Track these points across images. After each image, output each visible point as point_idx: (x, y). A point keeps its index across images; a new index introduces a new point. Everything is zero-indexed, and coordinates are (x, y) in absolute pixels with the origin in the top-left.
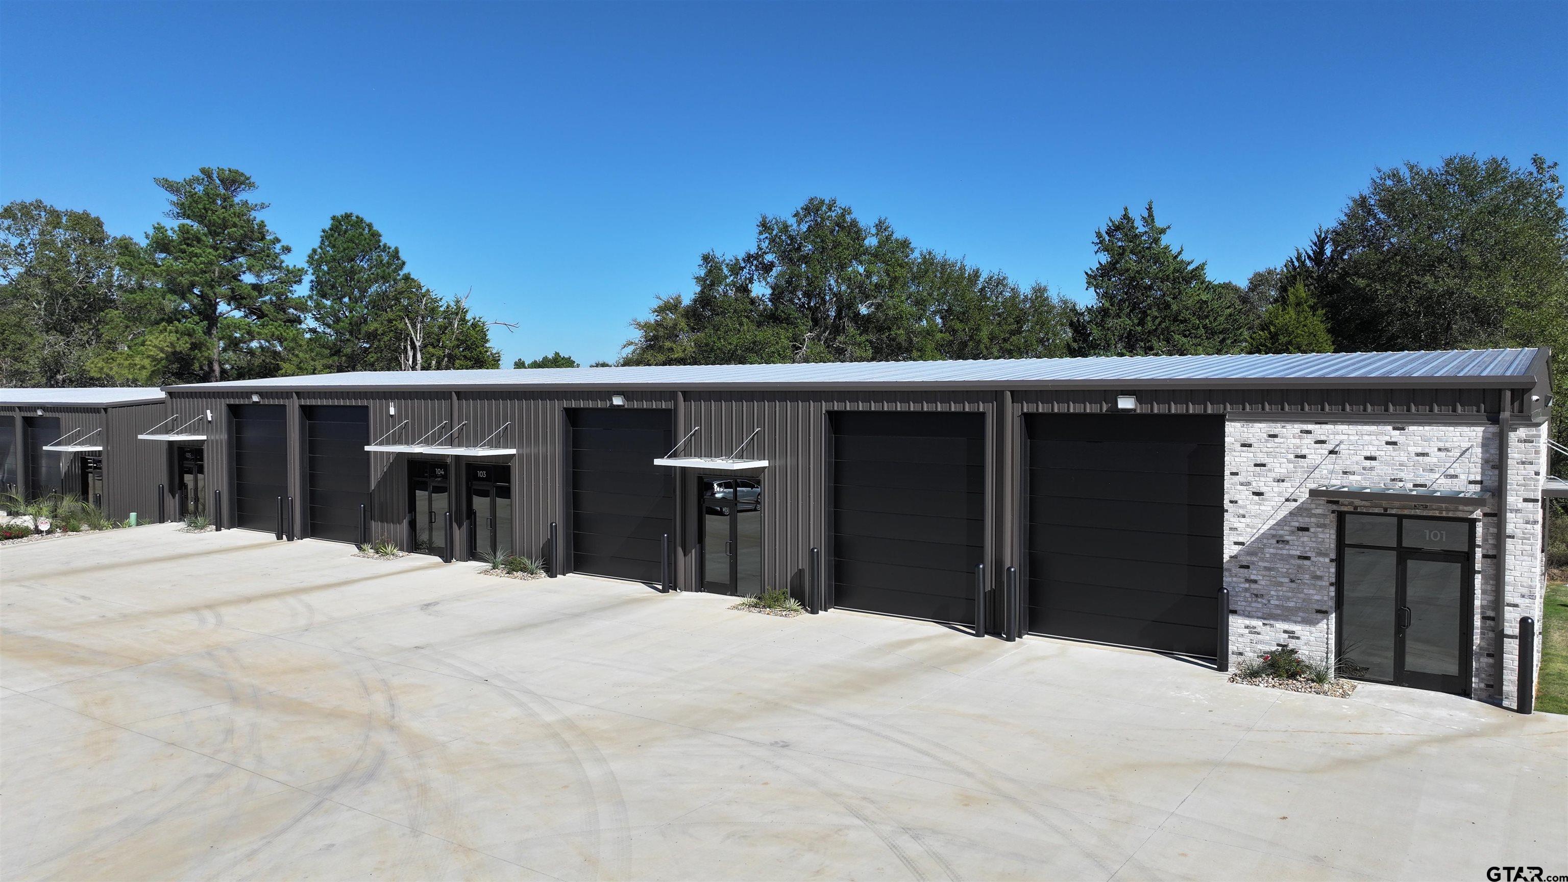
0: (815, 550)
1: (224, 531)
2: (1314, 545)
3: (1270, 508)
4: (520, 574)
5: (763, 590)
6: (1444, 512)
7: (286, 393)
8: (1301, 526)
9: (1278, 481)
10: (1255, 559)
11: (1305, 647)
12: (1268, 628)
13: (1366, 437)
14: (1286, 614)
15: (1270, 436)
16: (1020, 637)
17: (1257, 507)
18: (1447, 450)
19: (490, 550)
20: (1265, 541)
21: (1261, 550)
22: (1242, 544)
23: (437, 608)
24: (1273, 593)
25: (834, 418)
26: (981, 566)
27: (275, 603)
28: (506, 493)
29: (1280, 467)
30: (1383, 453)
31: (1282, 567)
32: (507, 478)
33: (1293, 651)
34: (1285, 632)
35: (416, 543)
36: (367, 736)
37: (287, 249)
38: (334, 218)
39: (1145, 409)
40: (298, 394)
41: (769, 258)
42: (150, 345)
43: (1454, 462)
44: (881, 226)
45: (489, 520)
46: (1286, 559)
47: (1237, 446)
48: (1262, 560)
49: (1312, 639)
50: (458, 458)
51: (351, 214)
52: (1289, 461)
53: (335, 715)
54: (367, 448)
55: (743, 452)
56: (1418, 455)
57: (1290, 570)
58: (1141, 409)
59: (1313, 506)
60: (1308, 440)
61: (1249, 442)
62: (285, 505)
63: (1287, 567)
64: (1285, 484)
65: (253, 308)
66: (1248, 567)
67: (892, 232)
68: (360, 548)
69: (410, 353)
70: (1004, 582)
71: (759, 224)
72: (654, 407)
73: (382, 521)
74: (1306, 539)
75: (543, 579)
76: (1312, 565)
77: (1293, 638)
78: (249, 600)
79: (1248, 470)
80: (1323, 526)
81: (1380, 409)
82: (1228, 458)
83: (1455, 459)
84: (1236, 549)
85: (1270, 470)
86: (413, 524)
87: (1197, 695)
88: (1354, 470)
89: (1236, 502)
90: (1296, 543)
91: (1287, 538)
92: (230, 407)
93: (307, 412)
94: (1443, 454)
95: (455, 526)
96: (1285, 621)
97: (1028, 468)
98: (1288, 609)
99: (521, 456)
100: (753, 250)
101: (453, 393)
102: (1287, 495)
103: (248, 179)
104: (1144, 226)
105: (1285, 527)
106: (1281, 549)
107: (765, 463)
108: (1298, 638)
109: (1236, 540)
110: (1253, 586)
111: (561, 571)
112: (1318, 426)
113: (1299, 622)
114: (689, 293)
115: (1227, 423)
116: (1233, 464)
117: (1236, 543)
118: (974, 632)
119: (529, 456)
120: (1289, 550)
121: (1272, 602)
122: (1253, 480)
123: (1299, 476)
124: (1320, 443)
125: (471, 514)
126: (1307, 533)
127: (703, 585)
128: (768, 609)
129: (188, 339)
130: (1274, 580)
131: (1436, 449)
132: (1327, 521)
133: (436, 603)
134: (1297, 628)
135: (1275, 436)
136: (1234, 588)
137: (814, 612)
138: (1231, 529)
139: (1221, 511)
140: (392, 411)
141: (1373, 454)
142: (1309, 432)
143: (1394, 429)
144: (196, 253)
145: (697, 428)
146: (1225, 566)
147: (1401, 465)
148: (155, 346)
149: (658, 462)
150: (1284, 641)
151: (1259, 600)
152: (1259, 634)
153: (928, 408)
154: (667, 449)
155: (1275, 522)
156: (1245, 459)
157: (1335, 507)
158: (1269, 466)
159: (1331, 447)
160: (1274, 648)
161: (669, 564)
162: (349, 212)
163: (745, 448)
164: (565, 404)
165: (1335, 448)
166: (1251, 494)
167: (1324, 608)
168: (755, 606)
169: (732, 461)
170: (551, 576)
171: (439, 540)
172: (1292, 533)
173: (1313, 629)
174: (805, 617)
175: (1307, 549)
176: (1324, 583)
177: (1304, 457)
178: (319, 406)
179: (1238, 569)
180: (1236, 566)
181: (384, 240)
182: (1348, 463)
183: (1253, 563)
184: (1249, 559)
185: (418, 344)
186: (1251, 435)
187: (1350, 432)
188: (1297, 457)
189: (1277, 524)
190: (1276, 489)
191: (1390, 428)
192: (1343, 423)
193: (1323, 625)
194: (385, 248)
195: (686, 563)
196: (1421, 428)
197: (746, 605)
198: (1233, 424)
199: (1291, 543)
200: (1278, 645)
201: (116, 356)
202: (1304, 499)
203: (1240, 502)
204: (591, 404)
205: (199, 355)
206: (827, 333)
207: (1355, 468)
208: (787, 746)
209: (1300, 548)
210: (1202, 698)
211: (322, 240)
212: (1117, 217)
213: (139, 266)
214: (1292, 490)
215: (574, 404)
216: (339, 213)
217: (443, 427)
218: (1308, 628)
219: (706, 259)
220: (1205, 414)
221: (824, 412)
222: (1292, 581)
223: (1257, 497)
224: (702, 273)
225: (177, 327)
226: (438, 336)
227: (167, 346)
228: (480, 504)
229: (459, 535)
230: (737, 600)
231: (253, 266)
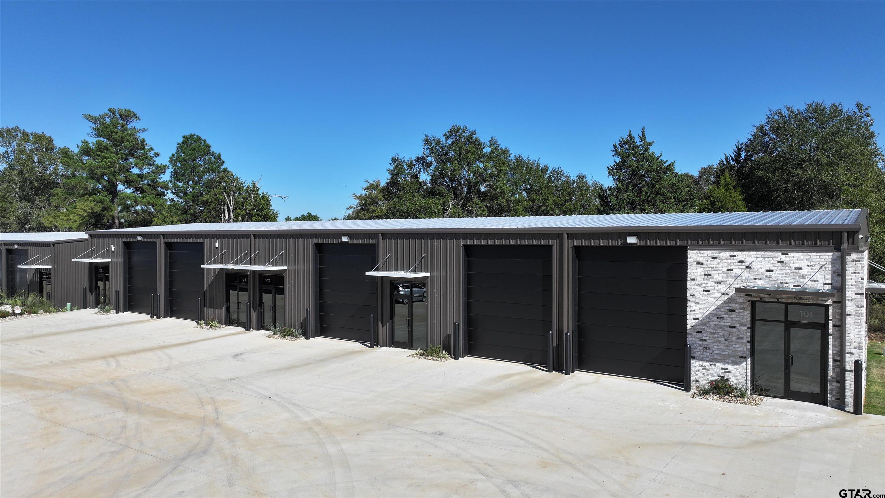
0: (457, 323)
1: (121, 314)
2: (738, 320)
3: (713, 299)
4: (289, 337)
5: (427, 346)
6: (811, 301)
7: (157, 235)
8: (731, 309)
9: (718, 284)
10: (705, 328)
11: (734, 378)
12: (713, 366)
13: (766, 259)
14: (723, 359)
15: (713, 258)
16: (573, 372)
17: (706, 298)
18: (812, 266)
19: (272, 324)
20: (711, 317)
21: (709, 322)
22: (698, 319)
23: (241, 357)
24: (715, 347)
25: (467, 248)
26: (551, 332)
27: (150, 354)
28: (281, 291)
29: (719, 275)
30: (776, 268)
31: (721, 332)
32: (282, 283)
33: (727, 380)
34: (723, 369)
35: (230, 320)
36: (203, 430)
37: (157, 154)
38: (184, 137)
39: (642, 243)
40: (163, 235)
41: (430, 159)
42: (79, 208)
43: (816, 273)
44: (492, 142)
45: (272, 307)
46: (722, 327)
47: (695, 264)
48: (709, 328)
49: (738, 373)
50: (254, 271)
51: (194, 134)
52: (724, 272)
53: (184, 418)
54: (202, 266)
55: (416, 268)
56: (796, 269)
57: (725, 334)
58: (640, 243)
59: (737, 298)
60: (734, 260)
61: (701, 261)
62: (156, 298)
63: (723, 332)
64: (721, 285)
65: (138, 188)
66: (701, 332)
67: (499, 145)
68: (198, 323)
69: (227, 213)
70: (563, 341)
71: (424, 140)
72: (366, 242)
73: (211, 308)
74: (733, 316)
75: (302, 340)
76: (737, 331)
77: (727, 372)
78: (134, 352)
79: (701, 277)
80: (743, 309)
81: (774, 243)
82: (689, 271)
83: (816, 271)
84: (695, 322)
85: (713, 278)
86: (228, 309)
87: (674, 405)
88: (760, 277)
89: (694, 295)
90: (728, 319)
91: (723, 316)
92: (125, 243)
93: (169, 246)
94: (810, 268)
95: (252, 310)
96: (722, 362)
97: (577, 276)
98: (724, 356)
99: (290, 270)
100: (421, 155)
101: (252, 235)
102: (723, 292)
103: (135, 115)
104: (640, 141)
105: (722, 310)
106: (720, 322)
107: (428, 274)
108: (730, 372)
109: (694, 317)
110: (704, 343)
111: (313, 336)
112: (740, 253)
113: (730, 363)
114: (384, 179)
115: (688, 251)
116: (692, 274)
117: (694, 319)
118: (547, 370)
119: (294, 271)
120: (724, 322)
121: (715, 352)
122: (703, 283)
123: (729, 281)
124: (741, 262)
125: (261, 303)
126: (734, 313)
127: (393, 343)
128: (430, 357)
129: (101, 205)
130: (716, 339)
131: (806, 265)
132: (746, 306)
133: (241, 354)
134: (729, 367)
135: (716, 258)
136: (693, 344)
137: (456, 358)
138: (691, 311)
139: (686, 300)
140: (217, 245)
141: (771, 268)
142: (734, 256)
143: (782, 254)
144: (106, 157)
145: (390, 254)
146: (688, 332)
147: (786, 274)
148: (82, 209)
149: (368, 273)
150: (722, 374)
151: (708, 351)
152: (708, 370)
153: (520, 243)
154: (373, 266)
155: (716, 307)
156: (699, 271)
157: (750, 298)
158: (712, 275)
159: (747, 264)
160: (716, 378)
161: (374, 331)
162: (193, 133)
163: (417, 266)
164: (315, 241)
165: (749, 265)
166: (703, 291)
167: (744, 355)
168: (423, 355)
169: (409, 273)
170: (307, 339)
171: (243, 318)
172: (726, 313)
173: (738, 367)
174: (451, 361)
175: (734, 322)
176: (744, 341)
177: (732, 270)
178: (175, 242)
179: (696, 334)
180: (694, 332)
181: (212, 149)
182: (757, 273)
183: (704, 330)
184: (702, 328)
185: (231, 208)
186: (702, 258)
187: (757, 256)
188: (728, 270)
189: (717, 308)
190: (716, 288)
191: (780, 253)
192: (753, 251)
193: (744, 365)
194: (213, 154)
195: (383, 331)
196: (797, 254)
197: (418, 355)
198: (692, 251)
199: (725, 318)
200: (719, 376)
201: (60, 214)
202: (732, 294)
203: (696, 295)
204: (330, 241)
205: (107, 214)
206: (462, 201)
207: (761, 276)
208: (442, 434)
209: (730, 321)
210: (676, 406)
211: (178, 149)
212: (625, 136)
213: (73, 164)
214: (725, 289)
215: (320, 241)
216: (187, 134)
217: (246, 254)
218: (735, 367)
219: (394, 160)
220: (676, 246)
221: (461, 245)
222: (726, 340)
223: (706, 293)
224: (392, 167)
225: (94, 198)
226: (242, 203)
227: (89, 209)
228: (267, 298)
229: (255, 315)
230: (412, 352)
231: (138, 164)
